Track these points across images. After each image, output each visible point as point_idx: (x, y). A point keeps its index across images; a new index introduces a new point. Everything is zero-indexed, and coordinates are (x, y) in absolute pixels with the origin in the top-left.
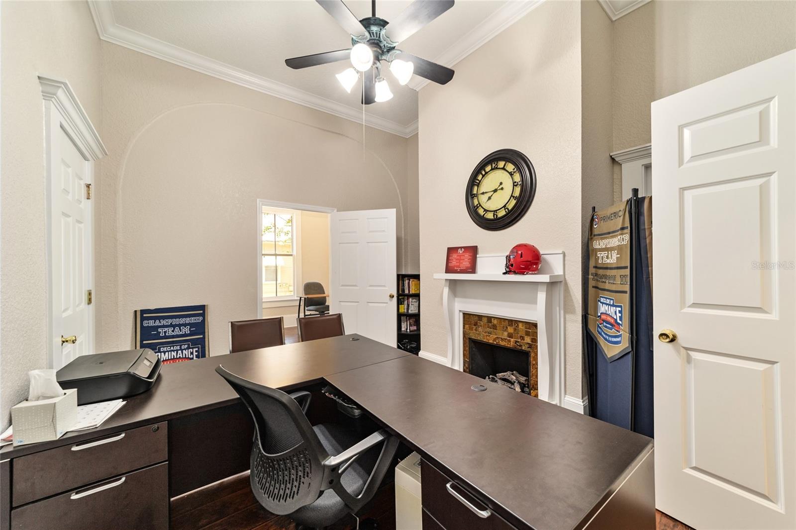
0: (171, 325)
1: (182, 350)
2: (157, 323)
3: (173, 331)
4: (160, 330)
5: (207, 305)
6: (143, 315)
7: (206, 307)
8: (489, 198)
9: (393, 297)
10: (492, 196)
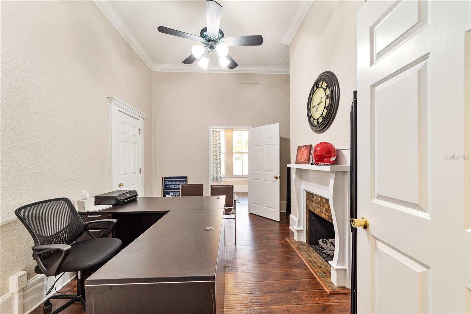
0: (174, 184)
1: (177, 195)
2: (169, 183)
3: (174, 187)
4: (170, 186)
5: (188, 177)
6: (165, 179)
7: (187, 178)
8: (317, 110)
9: (278, 178)
10: (317, 108)
